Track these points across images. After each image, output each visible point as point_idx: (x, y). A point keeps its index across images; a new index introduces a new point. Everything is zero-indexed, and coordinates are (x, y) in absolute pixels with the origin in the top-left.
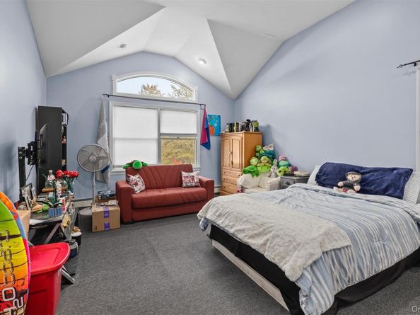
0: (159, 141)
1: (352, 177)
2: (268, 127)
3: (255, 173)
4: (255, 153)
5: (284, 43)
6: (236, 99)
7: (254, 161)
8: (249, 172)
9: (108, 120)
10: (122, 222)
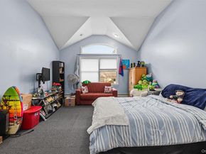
0: (99, 72)
1: (179, 93)
2: (150, 64)
3: (140, 88)
4: (141, 78)
5: (157, 18)
6: (138, 51)
7: (140, 82)
8: (137, 88)
9: (79, 64)
10: (76, 104)
